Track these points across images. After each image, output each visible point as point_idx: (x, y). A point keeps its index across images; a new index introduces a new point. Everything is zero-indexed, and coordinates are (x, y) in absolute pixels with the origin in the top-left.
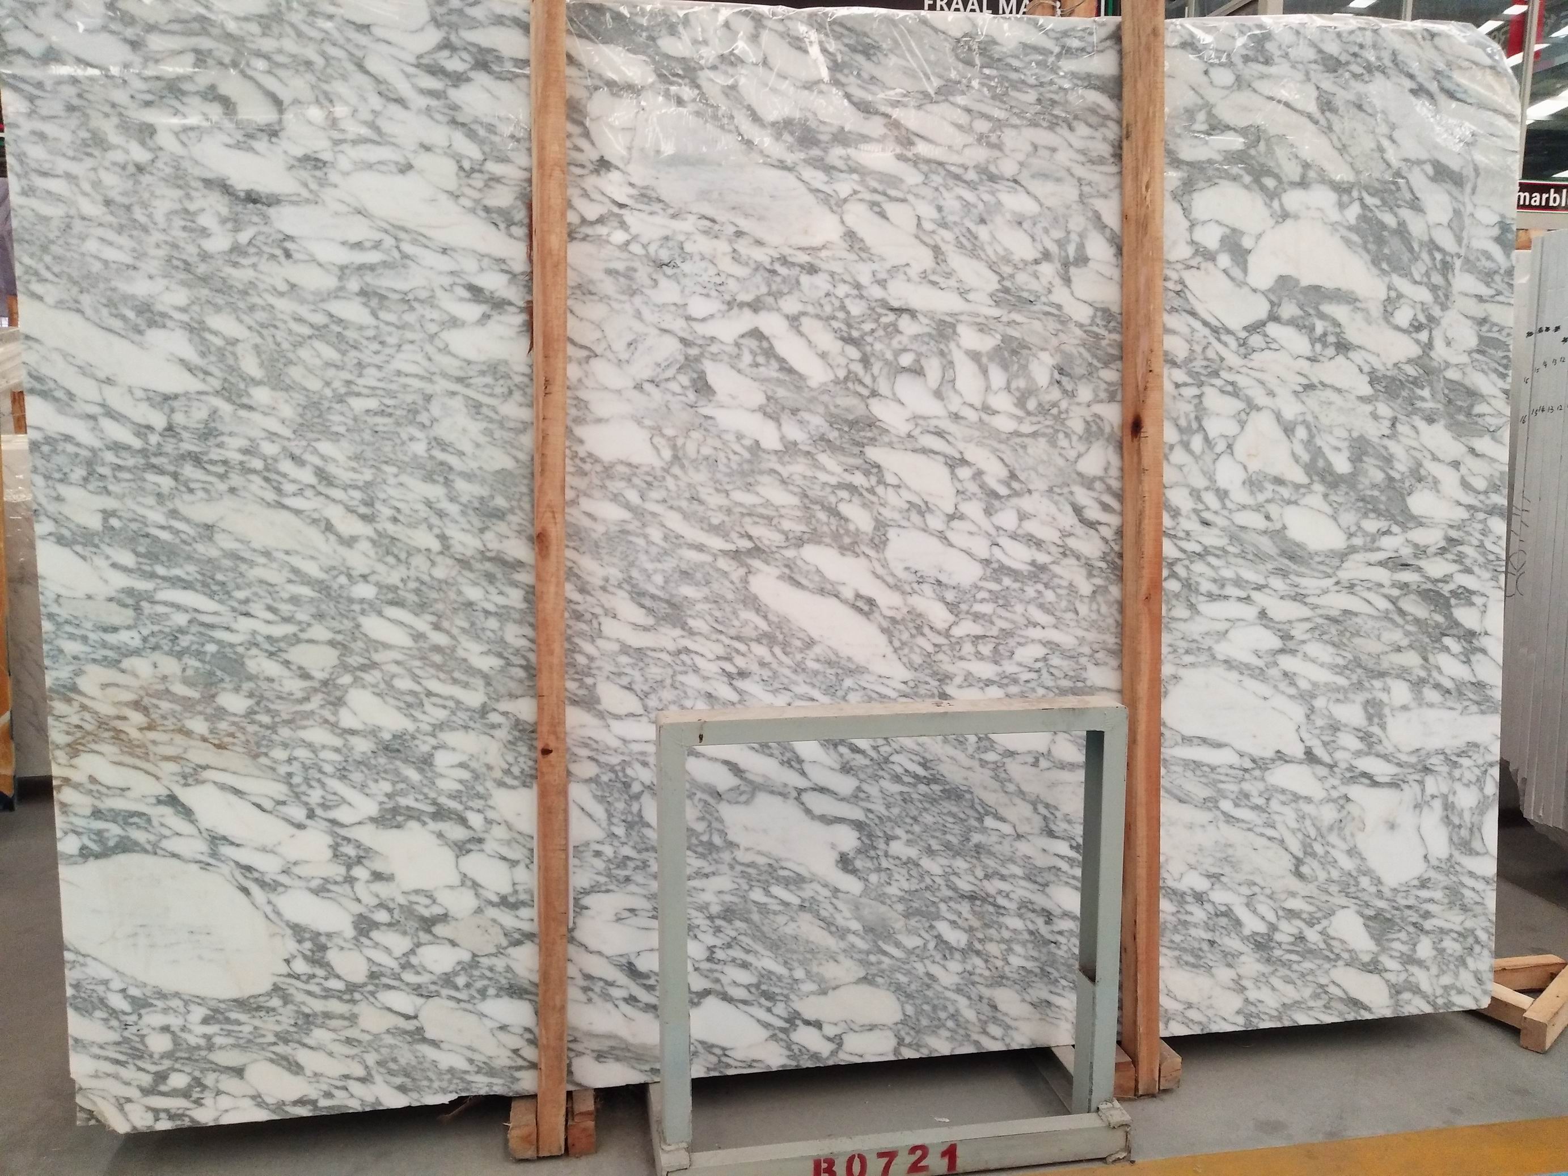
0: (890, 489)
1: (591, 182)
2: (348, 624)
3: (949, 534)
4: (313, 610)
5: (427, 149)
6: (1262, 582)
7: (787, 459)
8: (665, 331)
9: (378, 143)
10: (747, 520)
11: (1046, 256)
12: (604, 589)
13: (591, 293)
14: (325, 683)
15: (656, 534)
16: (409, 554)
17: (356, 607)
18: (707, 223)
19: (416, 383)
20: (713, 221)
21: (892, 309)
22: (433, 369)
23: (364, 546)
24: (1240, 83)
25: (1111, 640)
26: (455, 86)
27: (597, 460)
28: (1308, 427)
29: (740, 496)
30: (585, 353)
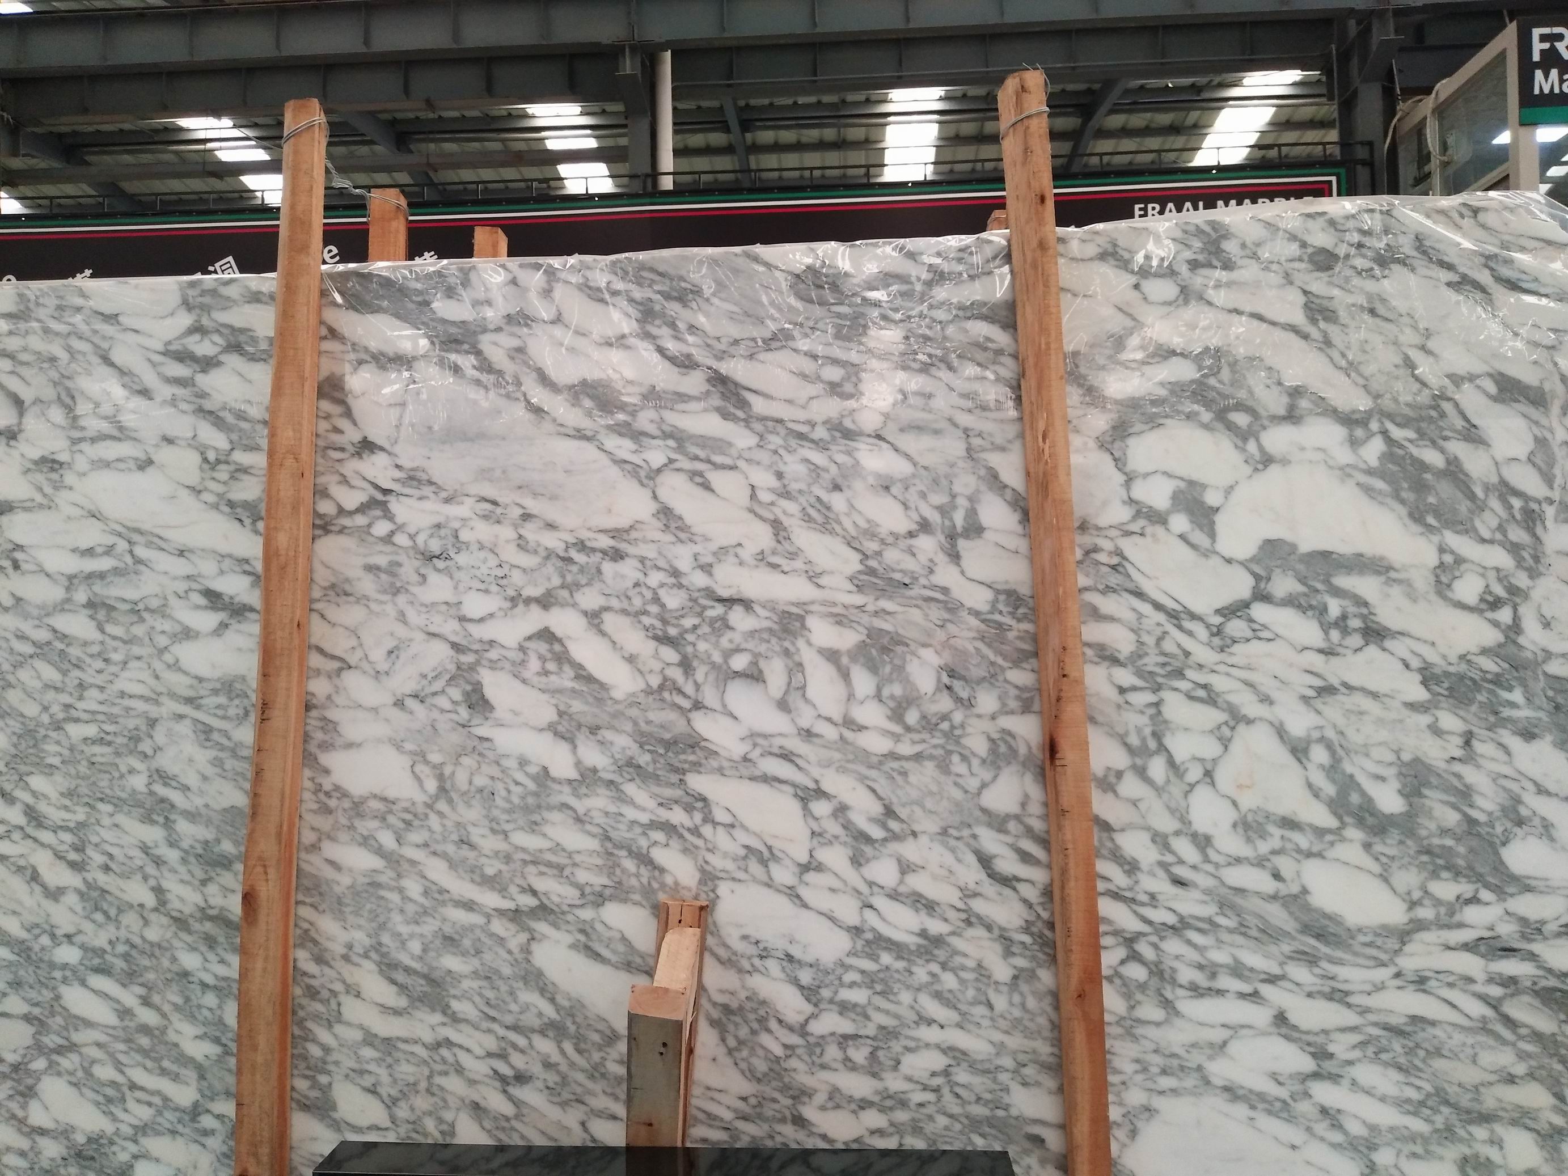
0: (720, 830)
1: (352, 467)
2: (47, 995)
3: (804, 892)
4: (10, 977)
5: (169, 440)
6: (1276, 970)
7: (583, 790)
8: (434, 635)
9: (119, 440)
10: (531, 869)
11: (925, 526)
12: (346, 958)
13: (346, 594)
14: (16, 1067)
15: (413, 888)
16: (120, 911)
17: (58, 974)
18: (488, 506)
19: (140, 706)
20: (495, 503)
21: (721, 600)
22: (160, 689)
23: (71, 899)
24: (1186, 294)
25: (1045, 1049)
26: (203, 371)
27: (345, 795)
28: (1329, 747)
29: (522, 839)
30: (336, 665)
